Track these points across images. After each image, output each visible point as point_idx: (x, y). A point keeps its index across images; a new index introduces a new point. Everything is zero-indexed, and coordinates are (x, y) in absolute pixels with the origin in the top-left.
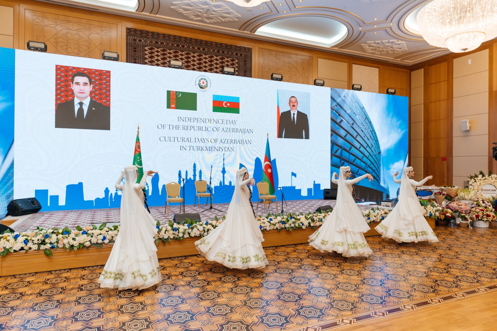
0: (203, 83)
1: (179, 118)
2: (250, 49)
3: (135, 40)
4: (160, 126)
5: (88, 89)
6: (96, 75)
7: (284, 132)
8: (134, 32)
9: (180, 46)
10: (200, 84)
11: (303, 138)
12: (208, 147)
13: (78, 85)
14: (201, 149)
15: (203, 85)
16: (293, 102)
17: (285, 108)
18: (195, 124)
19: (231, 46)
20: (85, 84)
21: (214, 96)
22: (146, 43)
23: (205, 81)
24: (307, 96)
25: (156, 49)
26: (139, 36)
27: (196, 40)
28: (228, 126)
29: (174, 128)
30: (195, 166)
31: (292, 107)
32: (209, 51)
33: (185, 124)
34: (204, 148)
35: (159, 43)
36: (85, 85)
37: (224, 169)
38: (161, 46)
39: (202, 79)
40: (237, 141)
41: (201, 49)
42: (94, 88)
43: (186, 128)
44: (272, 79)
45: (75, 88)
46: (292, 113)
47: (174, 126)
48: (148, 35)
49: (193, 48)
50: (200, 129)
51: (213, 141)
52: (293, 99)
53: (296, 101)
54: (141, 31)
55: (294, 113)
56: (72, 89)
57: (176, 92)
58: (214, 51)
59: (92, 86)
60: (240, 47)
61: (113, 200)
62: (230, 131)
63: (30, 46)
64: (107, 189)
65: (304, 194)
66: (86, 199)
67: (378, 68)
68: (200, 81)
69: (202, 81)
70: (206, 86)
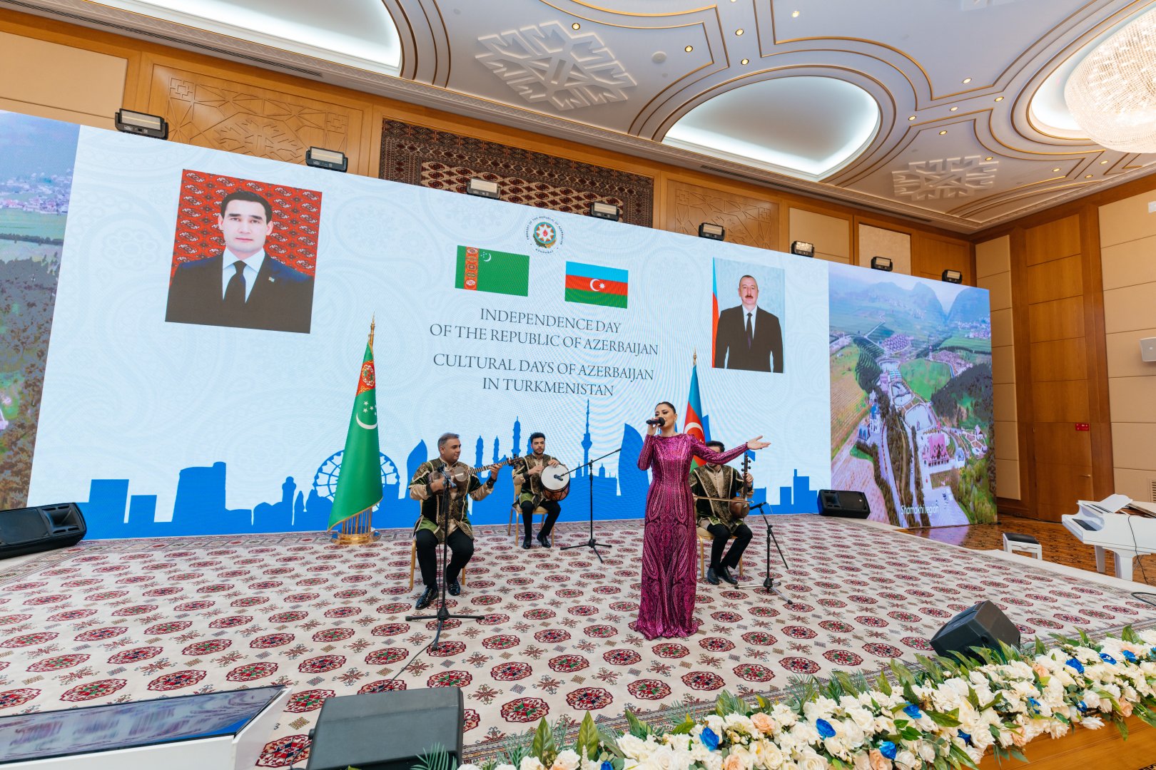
0: (545, 233)
1: (485, 311)
2: (650, 181)
3: (401, 146)
4: (436, 330)
5: (263, 230)
6: (286, 200)
7: (727, 355)
8: (401, 129)
9: (501, 165)
10: (538, 235)
11: (769, 370)
12: (551, 385)
13: (235, 219)
14: (533, 387)
15: (545, 239)
16: (748, 287)
17: (730, 300)
18: (523, 328)
19: (609, 171)
20: (256, 219)
21: (569, 265)
22: (425, 153)
23: (549, 230)
24: (780, 275)
25: (447, 169)
26: (410, 140)
27: (534, 154)
28: (602, 336)
29: (472, 336)
30: (517, 426)
31: (745, 299)
32: (562, 180)
33: (498, 326)
34: (542, 386)
35: (455, 156)
36: (255, 221)
37: (587, 436)
38: (459, 162)
39: (542, 225)
40: (620, 372)
41: (546, 174)
42: (275, 229)
43: (499, 336)
44: (701, 234)
46: (746, 312)
47: (472, 330)
48: (431, 138)
49: (529, 171)
50: (534, 339)
51: (563, 368)
52: (748, 282)
53: (755, 287)
54: (417, 129)
55: (750, 312)
56: (221, 228)
57: (480, 251)
58: (572, 180)
59: (271, 224)
60: (629, 176)
61: (305, 510)
62: (605, 348)
63: (123, 121)
64: (290, 480)
65: (773, 499)
66: (231, 505)
67: (910, 235)
68: (537, 229)
69: (542, 229)
70: (552, 241)
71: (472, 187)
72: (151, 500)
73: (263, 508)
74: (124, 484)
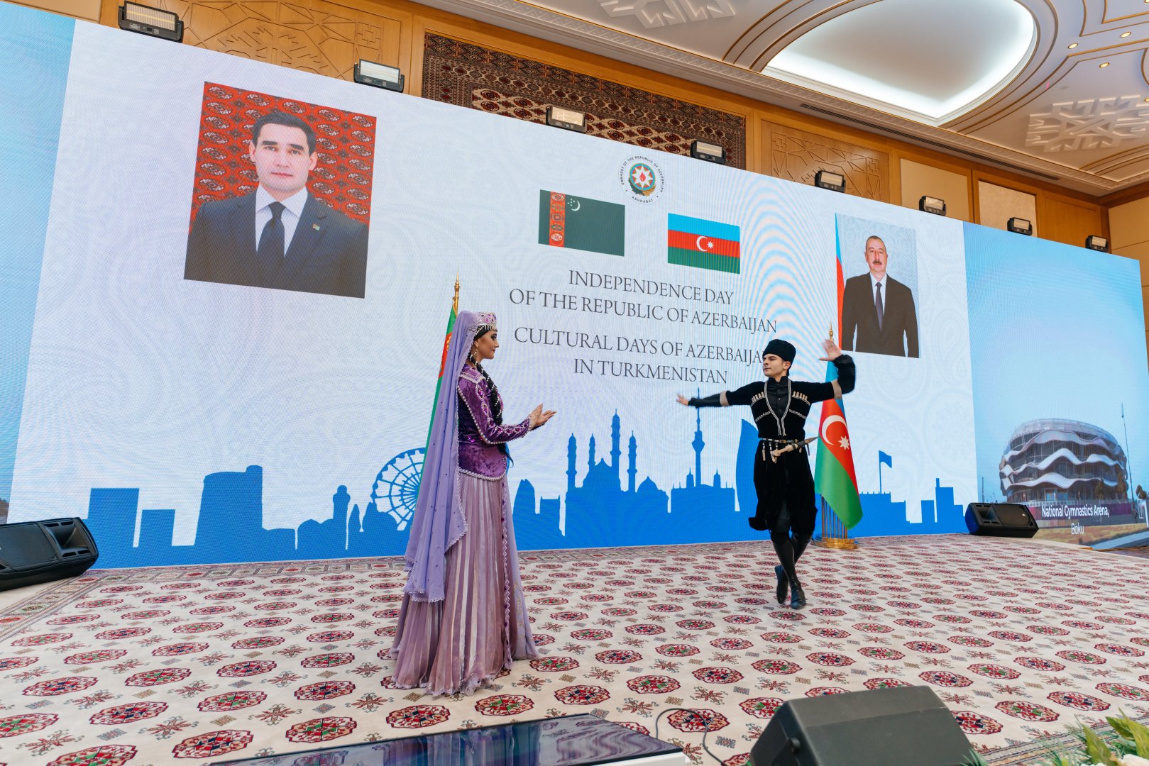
0: (643, 177)
1: (574, 274)
2: (741, 121)
3: (447, 68)
4: (517, 297)
5: (304, 164)
6: (332, 125)
7: (855, 334)
8: (447, 47)
9: (567, 96)
10: (634, 179)
11: (904, 356)
12: (654, 369)
13: (271, 148)
14: (634, 371)
15: (643, 184)
16: (875, 251)
17: (856, 267)
18: (619, 295)
19: (694, 107)
20: (295, 149)
21: (672, 218)
22: (476, 78)
23: (647, 173)
24: (909, 237)
25: (503, 98)
26: (458, 60)
27: (606, 83)
28: (712, 307)
29: (560, 305)
30: (616, 421)
31: (872, 265)
32: (638, 116)
33: (590, 293)
34: (644, 370)
35: (512, 82)
36: (295, 152)
37: (698, 435)
38: (517, 90)
39: (639, 167)
40: (734, 353)
41: (620, 109)
42: (320, 162)
43: (592, 306)
44: (818, 183)
45: (262, 158)
46: (874, 281)
47: (560, 298)
48: (484, 59)
49: (600, 104)
50: (633, 310)
51: (667, 348)
52: (875, 244)
53: (884, 250)
54: (466, 47)
55: (878, 282)
56: (253, 159)
57: (568, 197)
58: (651, 117)
59: (315, 156)
60: (717, 114)
61: (362, 530)
62: (716, 322)
63: (128, 17)
64: (342, 490)
65: (914, 515)
66: (269, 523)
67: (1035, 195)
68: (633, 171)
69: (639, 172)
70: (650, 188)
71: (553, 118)
72: (168, 516)
73: (308, 527)
74: (132, 495)
